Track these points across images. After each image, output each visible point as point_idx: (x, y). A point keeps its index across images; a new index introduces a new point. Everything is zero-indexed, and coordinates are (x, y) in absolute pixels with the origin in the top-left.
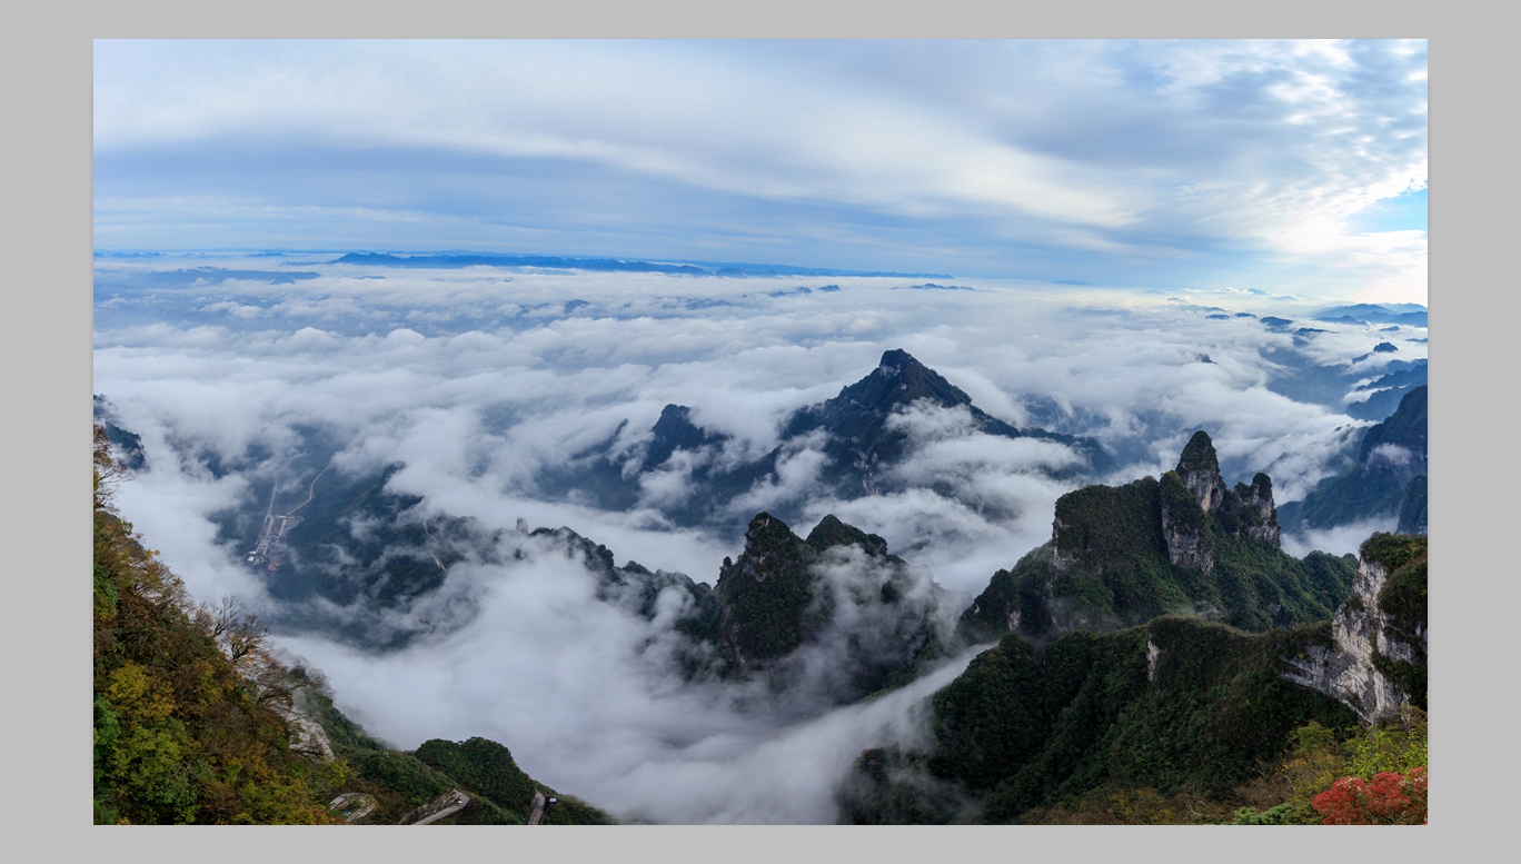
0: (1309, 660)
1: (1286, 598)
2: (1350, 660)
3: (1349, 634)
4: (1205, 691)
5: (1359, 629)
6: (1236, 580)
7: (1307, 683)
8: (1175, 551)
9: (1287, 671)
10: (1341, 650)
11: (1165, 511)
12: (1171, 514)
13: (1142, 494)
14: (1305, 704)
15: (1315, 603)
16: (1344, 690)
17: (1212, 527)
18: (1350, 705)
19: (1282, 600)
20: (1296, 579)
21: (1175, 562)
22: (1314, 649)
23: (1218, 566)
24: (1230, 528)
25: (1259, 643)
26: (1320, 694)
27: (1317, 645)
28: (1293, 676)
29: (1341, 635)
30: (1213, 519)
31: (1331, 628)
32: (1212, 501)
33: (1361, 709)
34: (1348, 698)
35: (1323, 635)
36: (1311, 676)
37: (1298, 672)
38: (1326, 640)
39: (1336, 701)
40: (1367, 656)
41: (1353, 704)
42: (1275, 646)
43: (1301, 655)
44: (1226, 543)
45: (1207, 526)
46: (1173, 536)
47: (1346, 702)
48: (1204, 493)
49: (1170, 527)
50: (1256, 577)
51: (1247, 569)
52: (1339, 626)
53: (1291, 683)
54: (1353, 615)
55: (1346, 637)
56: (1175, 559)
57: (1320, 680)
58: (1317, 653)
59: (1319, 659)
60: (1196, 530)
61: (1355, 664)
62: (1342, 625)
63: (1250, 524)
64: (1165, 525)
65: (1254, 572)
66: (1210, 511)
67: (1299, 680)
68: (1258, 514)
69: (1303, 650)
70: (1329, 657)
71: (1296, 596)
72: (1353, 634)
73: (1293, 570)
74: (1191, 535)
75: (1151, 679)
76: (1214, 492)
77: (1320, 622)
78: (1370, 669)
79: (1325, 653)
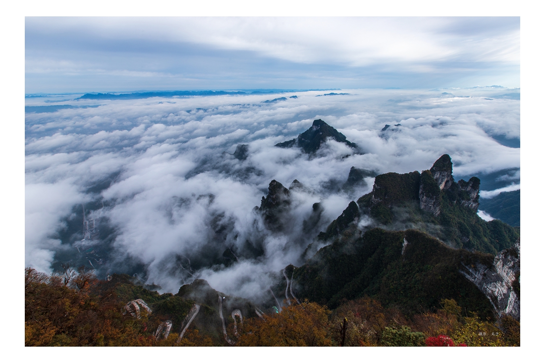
0: (476, 269)
1: (473, 237)
2: (499, 279)
3: (503, 266)
4: (423, 265)
5: (510, 265)
6: (449, 222)
7: (472, 280)
8: (423, 203)
9: (463, 270)
10: (496, 272)
11: (421, 186)
12: (424, 188)
13: (412, 178)
14: (467, 289)
15: (489, 244)
16: (490, 291)
17: (443, 197)
18: (491, 300)
19: (471, 237)
20: (481, 229)
21: (422, 208)
22: (480, 265)
23: (442, 214)
24: (452, 198)
25: (453, 253)
26: (477, 288)
27: (483, 264)
28: (465, 274)
29: (499, 265)
30: (444, 193)
31: (493, 259)
32: (445, 186)
33: (497, 306)
34: (491, 297)
35: (488, 260)
36: (475, 278)
37: (469, 273)
38: (490, 265)
39: (484, 295)
40: (510, 281)
41: (493, 301)
42: (460, 257)
43: (472, 266)
44: (448, 205)
45: (440, 196)
46: (423, 197)
47: (489, 298)
48: (442, 181)
49: (422, 193)
50: (460, 223)
51: (456, 218)
52: (499, 260)
53: (464, 276)
54: (509, 258)
55: (501, 266)
57: (478, 281)
58: (482, 269)
59: (482, 271)
60: (434, 197)
61: (502, 282)
62: (501, 260)
63: (463, 199)
64: (420, 192)
65: (459, 220)
66: (443, 189)
67: (468, 276)
68: (468, 195)
69: (474, 264)
70: (487, 272)
71: (479, 237)
72: (506, 267)
73: (481, 225)
74: (432, 198)
75: (402, 254)
76: (447, 182)
77: (489, 254)
78: (509, 289)
79: (486, 269)
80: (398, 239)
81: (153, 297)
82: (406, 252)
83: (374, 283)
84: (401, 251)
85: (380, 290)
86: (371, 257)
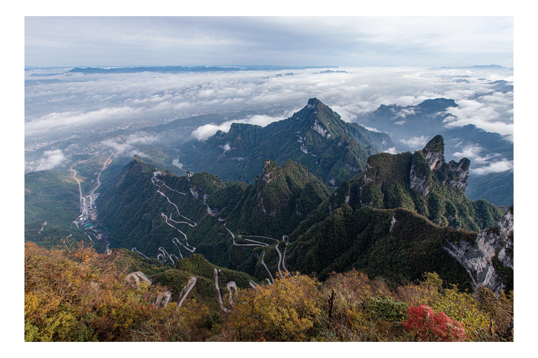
0: (459, 246)
1: (459, 216)
2: (480, 254)
3: (485, 242)
4: (410, 242)
5: (492, 242)
6: (437, 201)
7: (454, 255)
8: (413, 183)
9: (447, 246)
10: (477, 248)
11: (412, 167)
12: (415, 168)
13: (404, 158)
14: (449, 264)
15: (474, 223)
16: (470, 266)
17: (433, 177)
18: (470, 274)
19: (456, 216)
20: (467, 209)
21: (412, 188)
22: (464, 242)
23: (431, 194)
24: (441, 179)
25: (438, 230)
26: (458, 263)
27: (466, 241)
28: (449, 250)
29: (481, 242)
30: (434, 174)
31: (476, 236)
32: (436, 166)
33: (475, 279)
34: (471, 271)
35: (471, 237)
36: (458, 253)
37: (452, 249)
38: (472, 240)
39: (465, 269)
40: (490, 256)
41: (472, 274)
42: (445, 234)
43: (456, 242)
44: (438, 185)
45: (431, 176)
46: (413, 177)
47: (469, 272)
48: (433, 162)
49: (413, 173)
50: (448, 203)
51: (444, 198)
52: (481, 237)
53: (447, 252)
54: (491, 235)
55: (482, 243)
56: (412, 187)
57: (461, 257)
58: (465, 245)
59: (464, 247)
60: (425, 177)
61: (482, 257)
62: (483, 237)
63: (452, 179)
64: (411, 172)
65: (447, 200)
66: (434, 170)
67: (451, 252)
68: (458, 176)
69: (458, 241)
70: (469, 248)
71: (464, 216)
72: (487, 243)
73: (467, 205)
74: (422, 178)
75: (390, 231)
76: (438, 162)
77: (472, 231)
78: (489, 263)
79: (469, 245)
80: (387, 217)
81: (152, 270)
82: (394, 229)
83: (362, 258)
84: (389, 228)
85: (367, 264)
86: (360, 234)
